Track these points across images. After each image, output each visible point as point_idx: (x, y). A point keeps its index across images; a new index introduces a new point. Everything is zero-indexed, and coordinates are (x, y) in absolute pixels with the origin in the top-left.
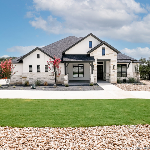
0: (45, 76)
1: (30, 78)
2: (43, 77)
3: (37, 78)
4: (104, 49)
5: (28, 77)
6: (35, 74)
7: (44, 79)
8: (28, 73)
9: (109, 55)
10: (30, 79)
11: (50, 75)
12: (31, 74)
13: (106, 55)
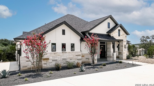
0: (71, 56)
1: (54, 59)
2: (69, 58)
3: (63, 59)
4: (119, 30)
5: (51, 58)
6: (60, 54)
7: (70, 59)
8: (51, 53)
9: (122, 36)
10: (53, 61)
11: (76, 54)
12: (55, 54)
13: (121, 36)
